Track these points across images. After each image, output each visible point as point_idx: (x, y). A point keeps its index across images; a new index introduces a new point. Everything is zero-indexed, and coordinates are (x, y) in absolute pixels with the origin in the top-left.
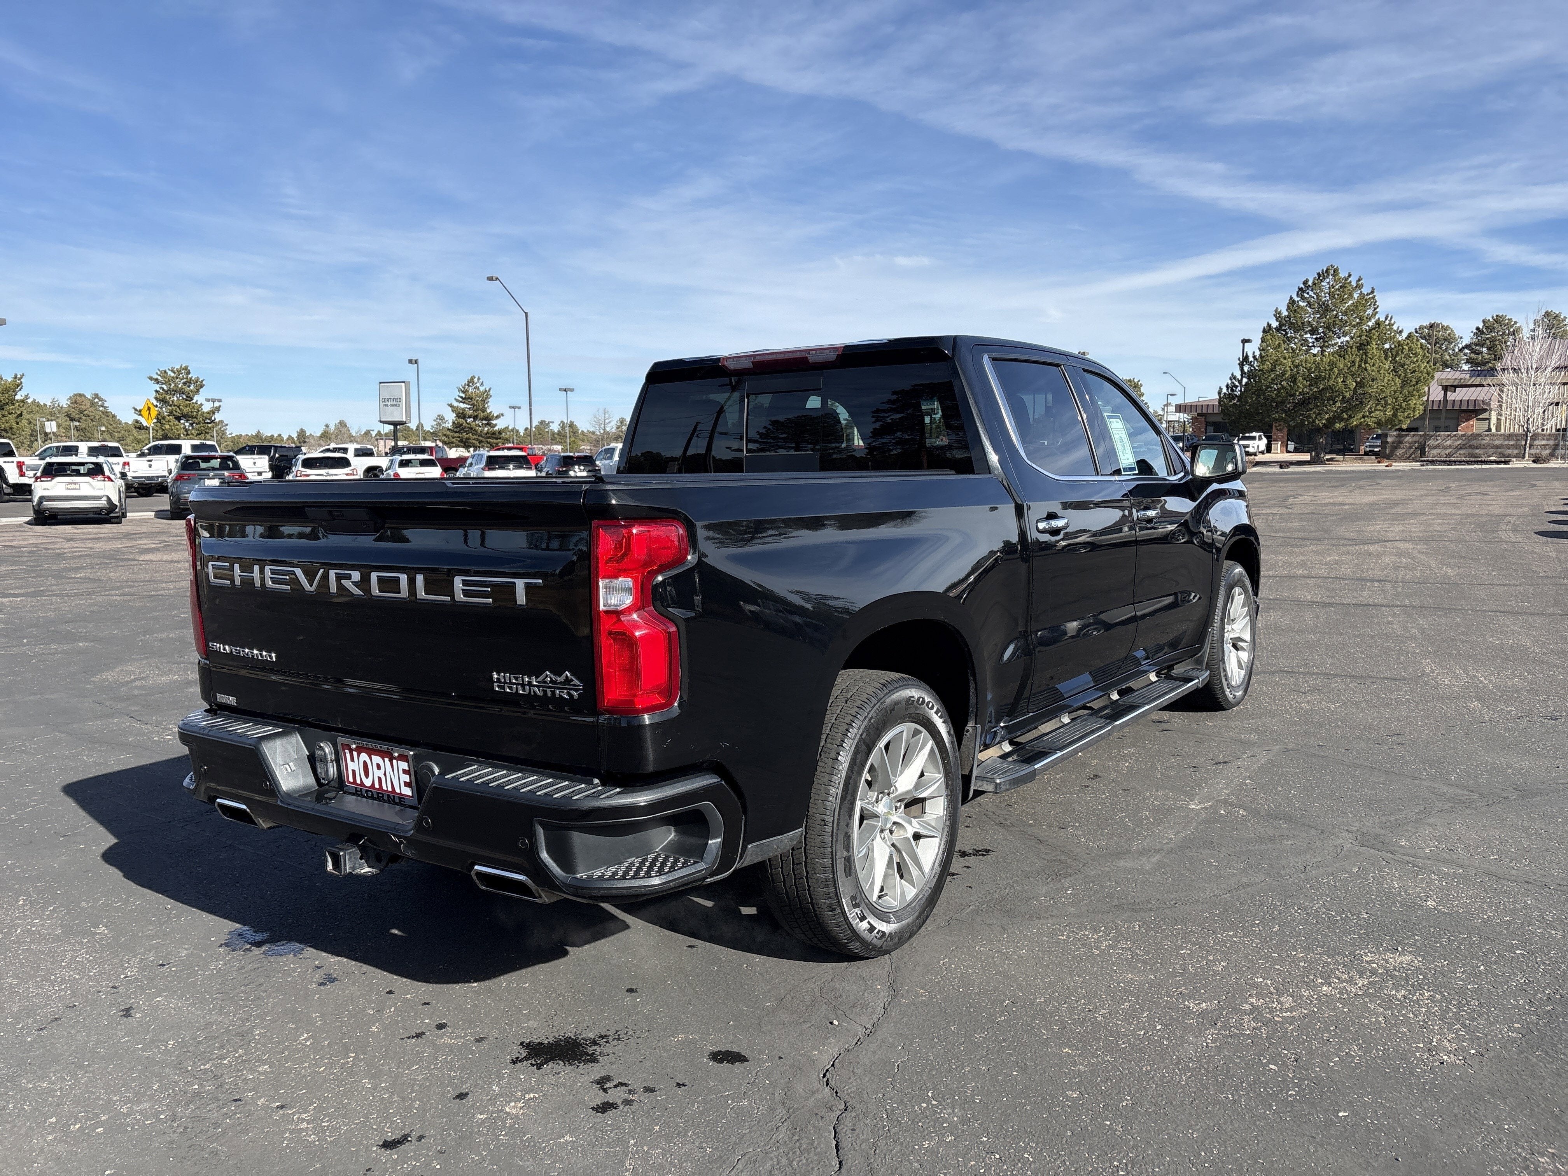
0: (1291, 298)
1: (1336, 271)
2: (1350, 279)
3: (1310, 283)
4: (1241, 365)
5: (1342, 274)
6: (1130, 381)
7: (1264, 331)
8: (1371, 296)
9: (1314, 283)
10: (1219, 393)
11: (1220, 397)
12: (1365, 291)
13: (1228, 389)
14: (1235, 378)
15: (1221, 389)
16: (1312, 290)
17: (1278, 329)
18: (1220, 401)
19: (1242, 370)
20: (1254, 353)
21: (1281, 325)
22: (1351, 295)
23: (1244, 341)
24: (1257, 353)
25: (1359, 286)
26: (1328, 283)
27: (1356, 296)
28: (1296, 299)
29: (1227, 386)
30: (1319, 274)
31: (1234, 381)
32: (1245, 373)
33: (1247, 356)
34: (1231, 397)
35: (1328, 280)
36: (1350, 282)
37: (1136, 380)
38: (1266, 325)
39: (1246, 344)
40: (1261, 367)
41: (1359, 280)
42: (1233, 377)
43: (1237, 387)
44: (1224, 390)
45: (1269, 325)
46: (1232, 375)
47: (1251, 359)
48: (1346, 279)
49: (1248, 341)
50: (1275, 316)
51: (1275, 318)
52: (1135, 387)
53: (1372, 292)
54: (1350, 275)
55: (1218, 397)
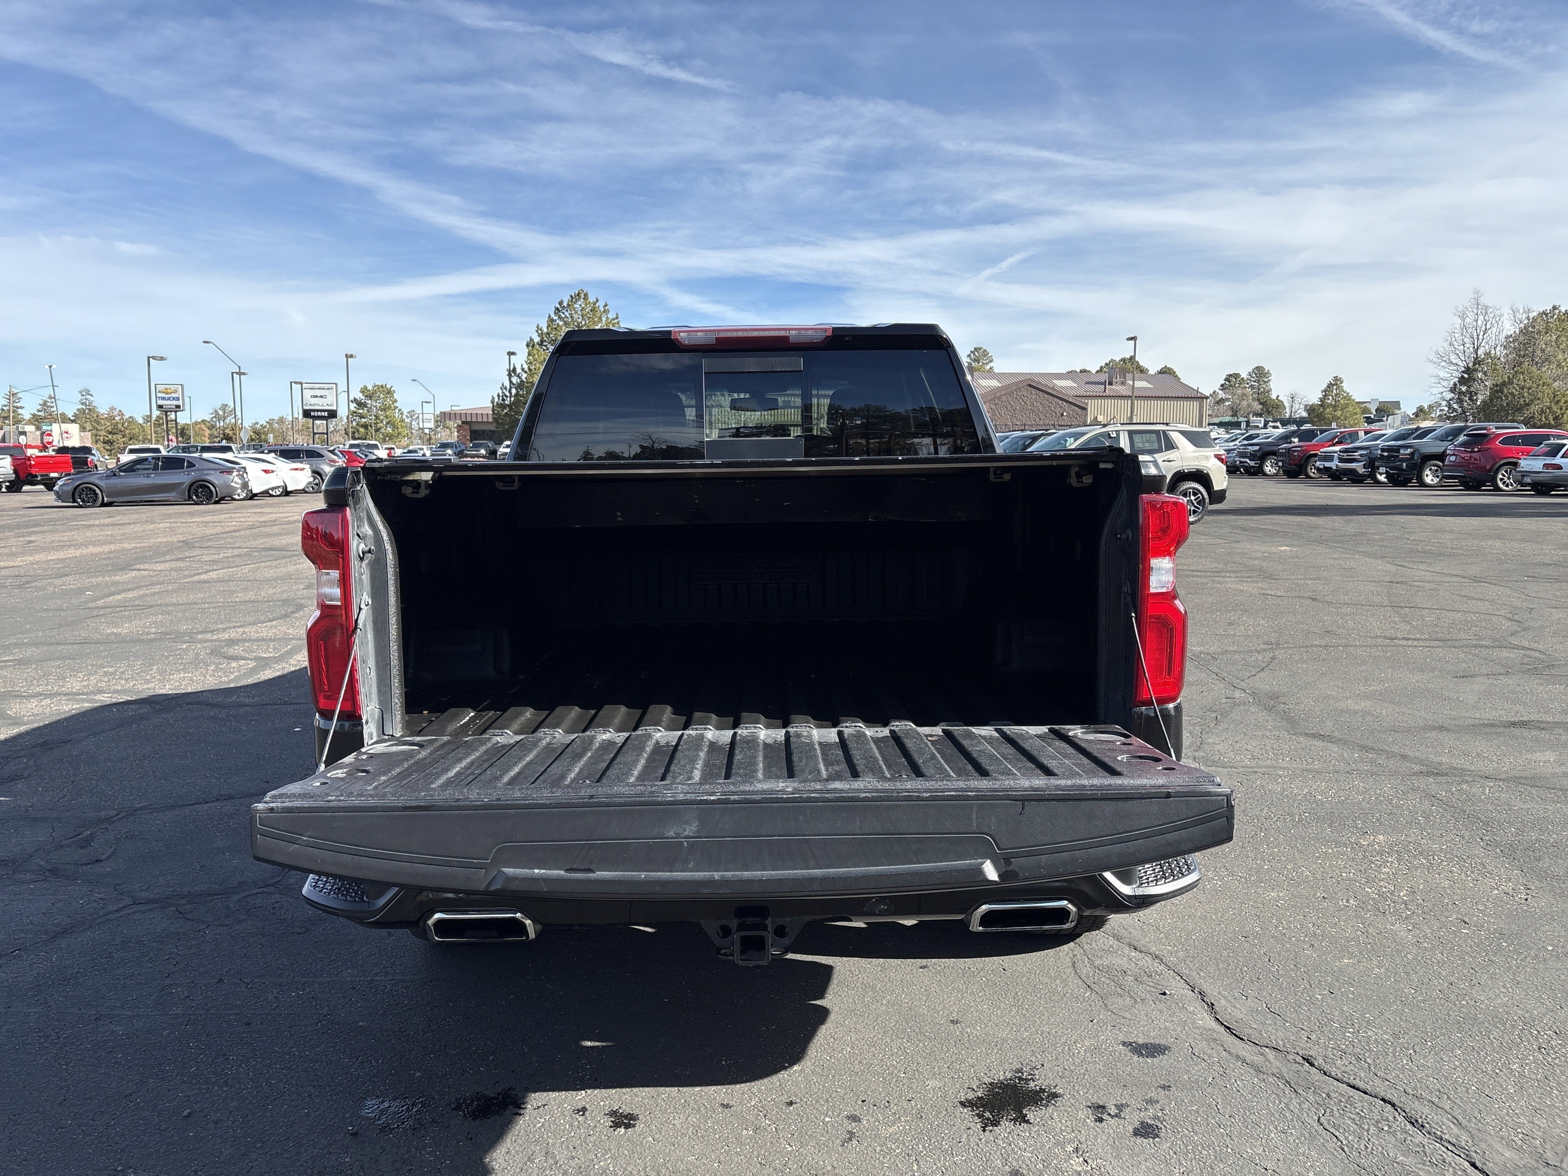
0: (550, 316)
1: (586, 295)
2: (598, 304)
3: (565, 304)
4: (510, 375)
5: (591, 299)
6: (382, 387)
7: (528, 345)
8: (616, 321)
9: (568, 305)
10: (492, 402)
11: (493, 406)
12: (611, 316)
13: (499, 399)
14: (506, 388)
15: (493, 398)
16: (567, 311)
17: (541, 344)
18: (493, 410)
19: (511, 382)
20: (522, 365)
21: (542, 341)
22: (600, 318)
23: (510, 354)
24: (526, 367)
25: (606, 311)
26: (580, 305)
27: (604, 319)
28: (555, 318)
29: (498, 395)
30: (571, 297)
31: (504, 391)
32: (514, 384)
33: (515, 369)
34: (502, 406)
35: (580, 303)
36: (599, 307)
37: (388, 387)
38: (529, 340)
39: (512, 357)
40: (531, 380)
41: (606, 306)
42: (503, 387)
43: (507, 396)
44: (496, 400)
45: (531, 340)
46: (503, 385)
47: (519, 370)
48: (595, 304)
49: (513, 354)
50: (537, 331)
51: (537, 334)
52: (388, 393)
53: (617, 318)
54: (597, 301)
55: (491, 405)
